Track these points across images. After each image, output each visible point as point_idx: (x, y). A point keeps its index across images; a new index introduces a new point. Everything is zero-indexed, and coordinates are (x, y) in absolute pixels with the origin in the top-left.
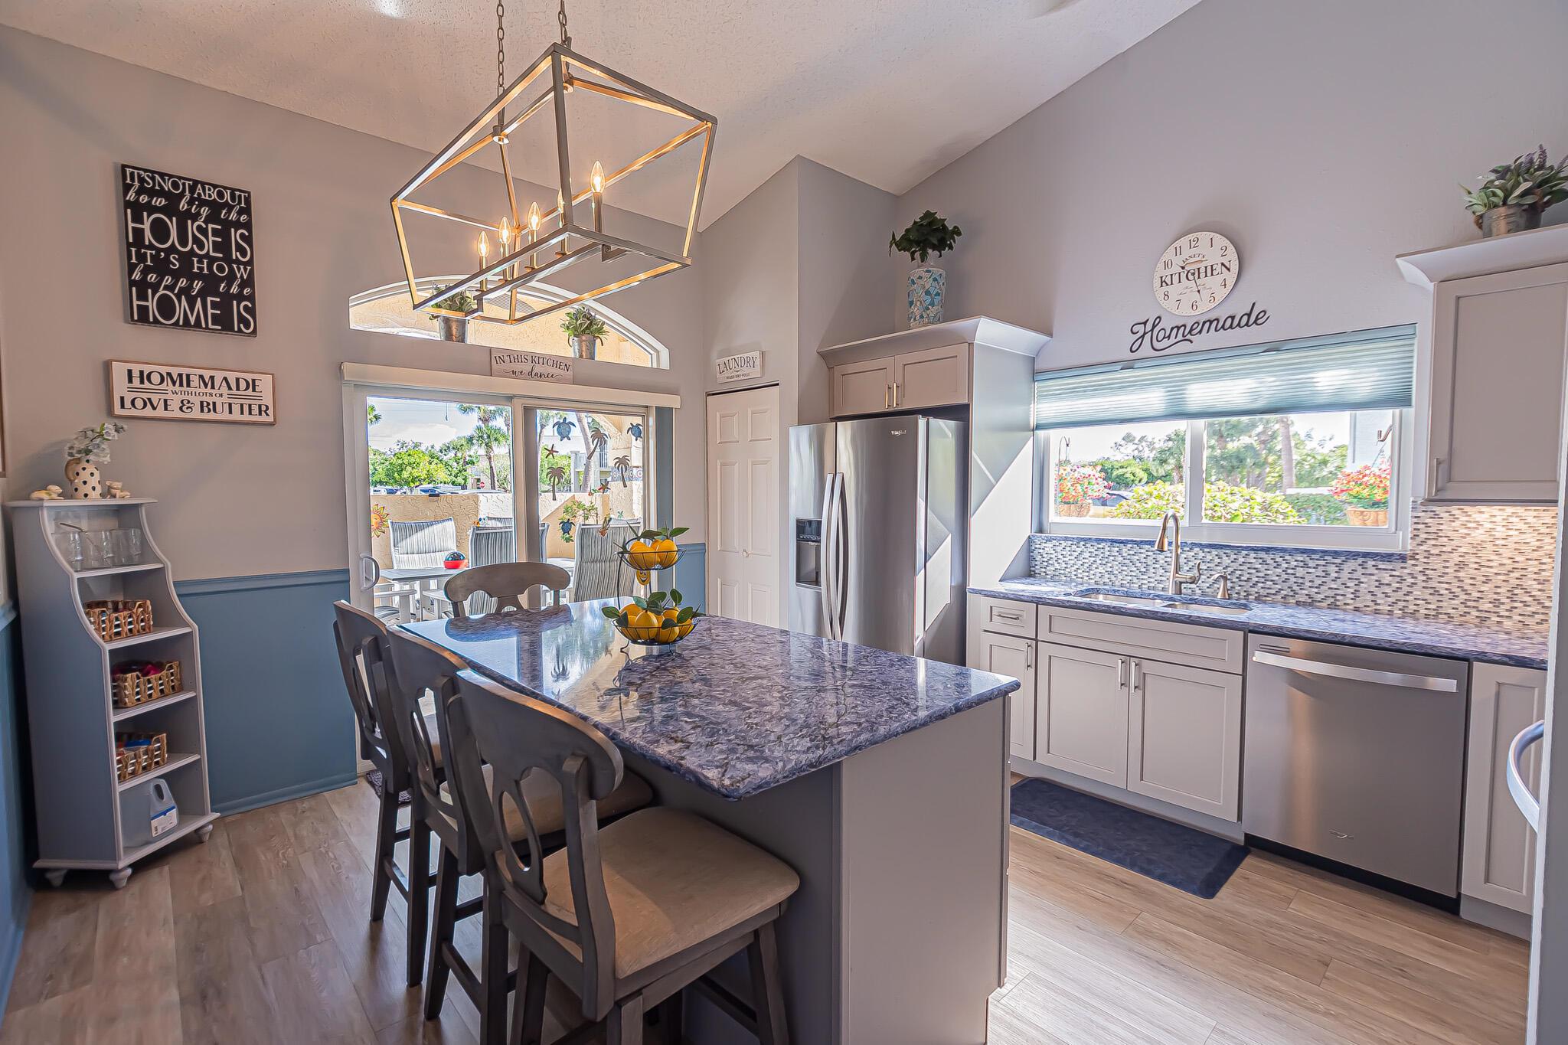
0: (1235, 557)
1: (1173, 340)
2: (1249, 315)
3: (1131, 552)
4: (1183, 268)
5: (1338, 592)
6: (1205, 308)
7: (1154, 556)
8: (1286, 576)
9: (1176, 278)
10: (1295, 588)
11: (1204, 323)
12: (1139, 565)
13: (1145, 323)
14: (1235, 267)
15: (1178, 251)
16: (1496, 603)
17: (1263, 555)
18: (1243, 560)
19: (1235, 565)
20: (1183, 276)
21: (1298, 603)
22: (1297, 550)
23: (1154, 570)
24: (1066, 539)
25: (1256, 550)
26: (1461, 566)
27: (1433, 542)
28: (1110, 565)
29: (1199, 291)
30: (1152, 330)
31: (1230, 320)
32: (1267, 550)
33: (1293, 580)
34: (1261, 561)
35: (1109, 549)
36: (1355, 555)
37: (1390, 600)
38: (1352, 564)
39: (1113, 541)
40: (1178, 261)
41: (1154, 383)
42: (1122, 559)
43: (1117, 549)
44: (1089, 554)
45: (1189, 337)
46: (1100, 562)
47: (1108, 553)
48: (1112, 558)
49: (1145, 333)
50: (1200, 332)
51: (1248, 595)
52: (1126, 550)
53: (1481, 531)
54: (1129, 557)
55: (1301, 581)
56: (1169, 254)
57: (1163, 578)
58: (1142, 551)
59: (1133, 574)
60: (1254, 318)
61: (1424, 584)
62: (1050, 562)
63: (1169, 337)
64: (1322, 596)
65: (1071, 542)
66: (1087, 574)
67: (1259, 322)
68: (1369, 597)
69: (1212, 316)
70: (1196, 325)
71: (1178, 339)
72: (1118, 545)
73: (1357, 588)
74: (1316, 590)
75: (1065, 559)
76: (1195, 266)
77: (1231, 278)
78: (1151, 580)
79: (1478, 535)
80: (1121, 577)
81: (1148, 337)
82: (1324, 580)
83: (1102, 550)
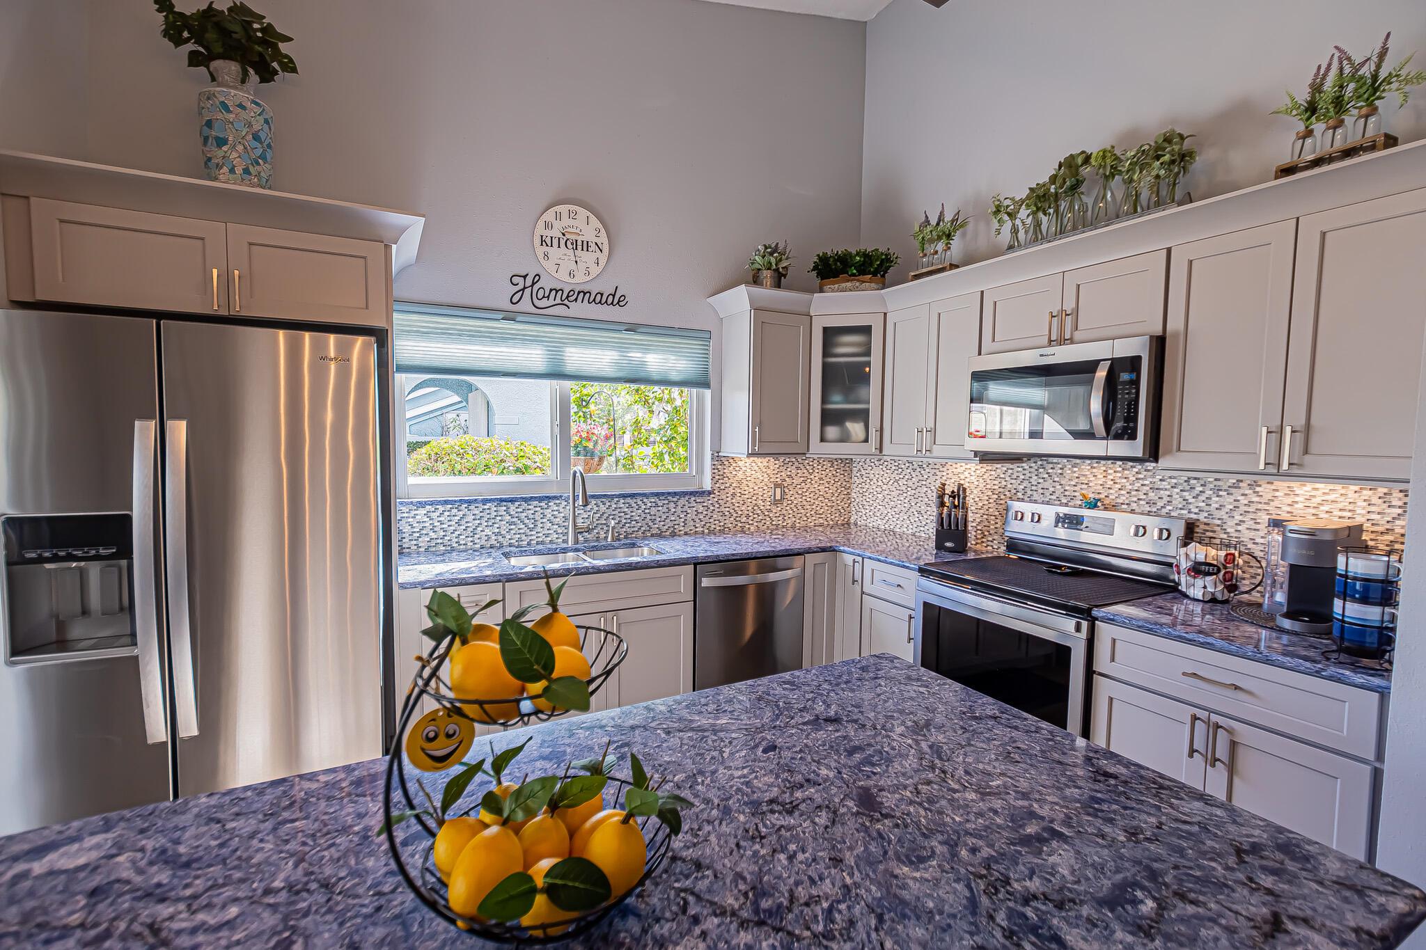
0: (609, 504)
1: (551, 302)
2: (614, 296)
3: (519, 510)
4: (564, 235)
5: (675, 523)
6: (580, 280)
7: (542, 511)
8: (644, 516)
9: (555, 242)
10: (651, 524)
11: (579, 292)
12: (526, 521)
13: (525, 277)
14: (606, 248)
15: (558, 216)
16: (748, 516)
17: (629, 500)
18: (615, 506)
19: (609, 512)
20: (563, 242)
21: (652, 535)
22: (652, 493)
23: (541, 525)
24: (446, 502)
25: (624, 496)
26: (734, 495)
27: (721, 481)
28: (497, 526)
29: (576, 262)
30: (532, 286)
31: (599, 296)
32: (633, 496)
33: (649, 517)
34: (627, 505)
35: (495, 509)
36: (684, 494)
37: (703, 523)
38: (683, 501)
39: (502, 500)
40: (558, 225)
41: (535, 340)
42: (509, 517)
43: (505, 508)
44: (473, 517)
45: (566, 302)
46: (486, 524)
47: (495, 513)
48: (500, 518)
49: (525, 288)
50: (576, 300)
51: (619, 535)
52: (514, 508)
53: (741, 472)
54: (517, 515)
55: (654, 517)
56: (549, 216)
57: (550, 532)
58: (530, 507)
59: (521, 531)
60: (616, 300)
61: (718, 510)
62: (424, 532)
63: (548, 297)
64: (666, 527)
65: (451, 506)
66: (471, 539)
67: (621, 304)
68: (692, 523)
69: (586, 289)
70: (572, 293)
71: (557, 302)
72: (505, 503)
73: (685, 518)
74: (663, 523)
75: (443, 526)
76: (573, 237)
77: (603, 258)
78: (539, 535)
79: (740, 475)
80: (509, 537)
81: (528, 291)
82: (667, 515)
83: (488, 511)
